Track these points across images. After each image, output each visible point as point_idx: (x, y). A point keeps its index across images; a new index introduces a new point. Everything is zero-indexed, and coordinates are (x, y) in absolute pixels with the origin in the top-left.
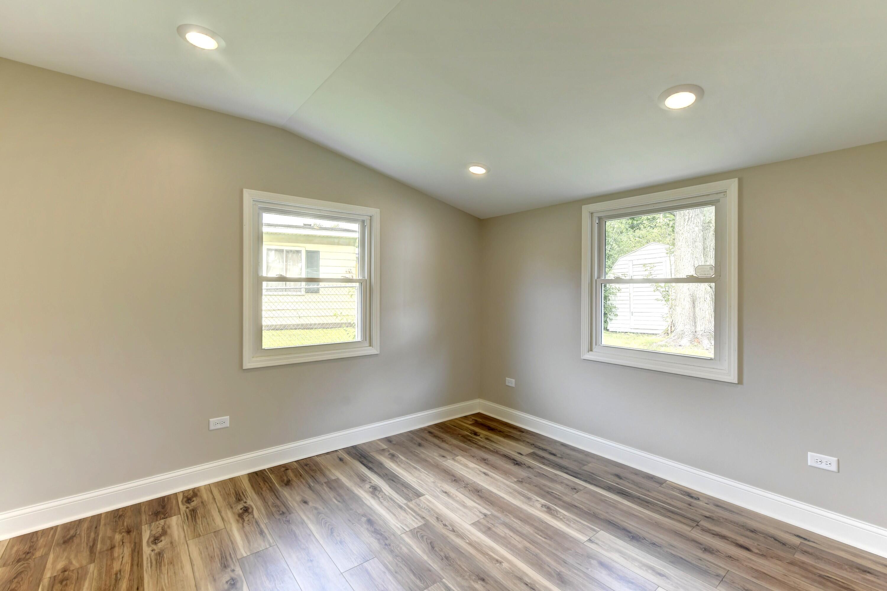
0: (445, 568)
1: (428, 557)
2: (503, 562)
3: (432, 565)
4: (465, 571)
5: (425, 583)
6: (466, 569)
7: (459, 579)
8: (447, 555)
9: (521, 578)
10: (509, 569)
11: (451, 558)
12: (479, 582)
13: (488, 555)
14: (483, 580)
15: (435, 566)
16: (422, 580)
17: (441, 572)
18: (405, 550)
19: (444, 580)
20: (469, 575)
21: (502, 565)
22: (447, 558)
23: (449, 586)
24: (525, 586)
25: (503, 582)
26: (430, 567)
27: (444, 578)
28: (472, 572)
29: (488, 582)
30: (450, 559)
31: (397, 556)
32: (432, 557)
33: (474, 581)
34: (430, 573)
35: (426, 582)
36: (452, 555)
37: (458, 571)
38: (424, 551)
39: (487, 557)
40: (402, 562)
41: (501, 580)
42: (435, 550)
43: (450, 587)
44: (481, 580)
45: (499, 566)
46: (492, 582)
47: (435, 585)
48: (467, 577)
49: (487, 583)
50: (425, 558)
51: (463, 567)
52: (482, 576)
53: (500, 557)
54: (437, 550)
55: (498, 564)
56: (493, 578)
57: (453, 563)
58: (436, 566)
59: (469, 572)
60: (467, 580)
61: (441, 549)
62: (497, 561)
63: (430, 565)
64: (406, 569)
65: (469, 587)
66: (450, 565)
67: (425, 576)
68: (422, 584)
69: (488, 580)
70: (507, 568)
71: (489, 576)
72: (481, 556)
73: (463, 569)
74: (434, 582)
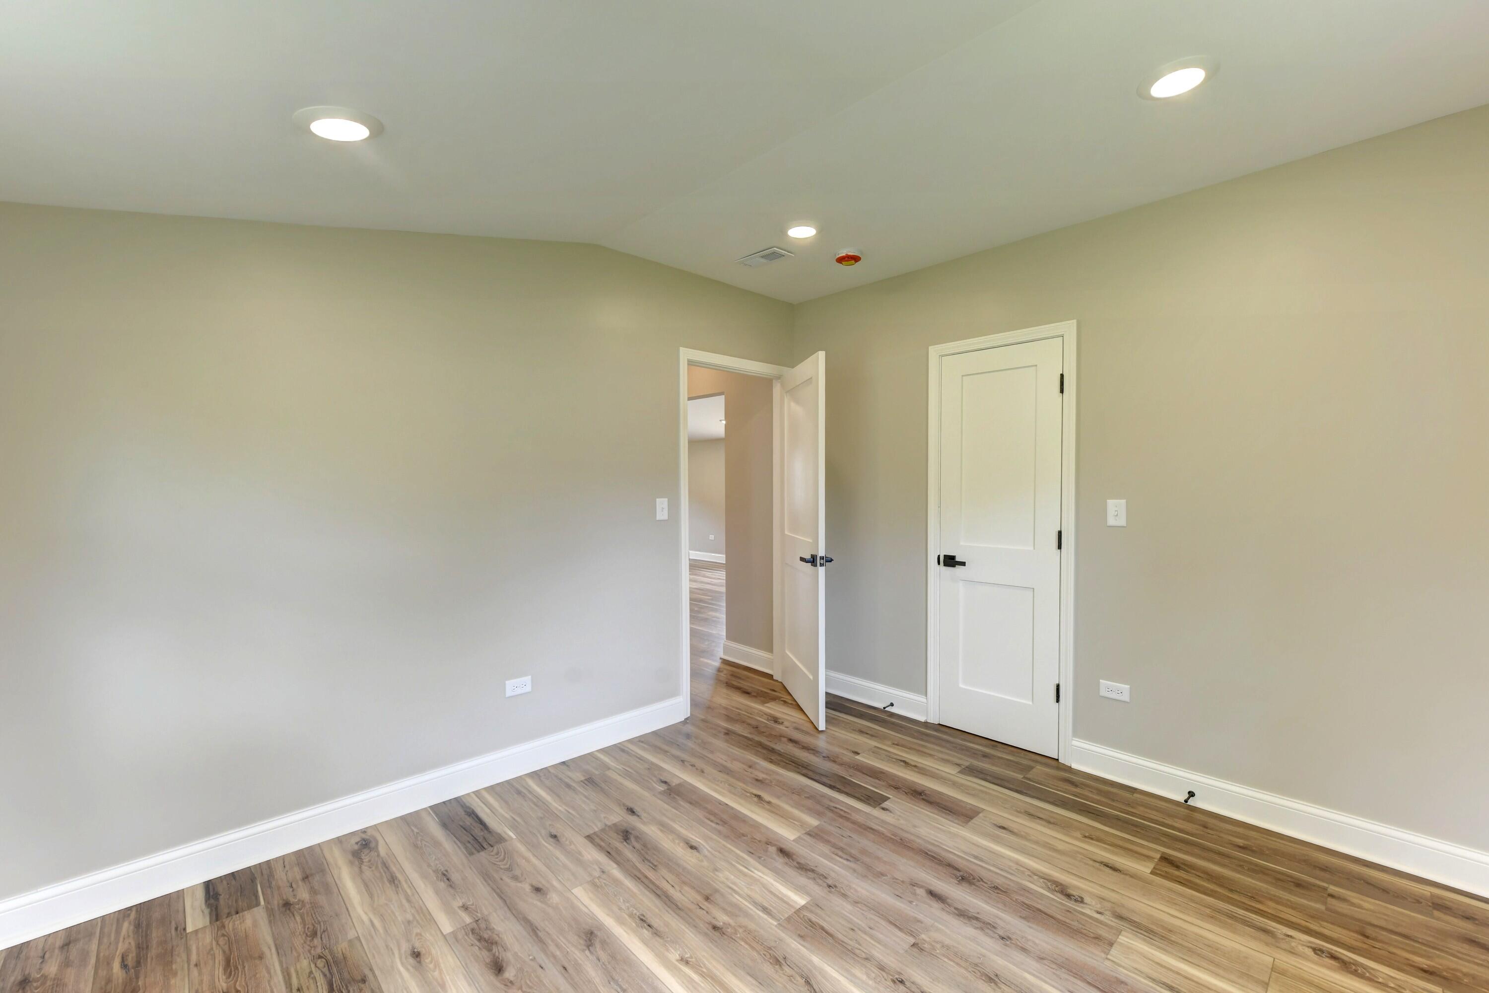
0: (776, 942)
1: (811, 962)
2: (677, 961)
3: (800, 947)
4: (742, 939)
5: (802, 916)
6: (743, 943)
7: (752, 926)
8: (777, 967)
9: (655, 935)
10: (671, 948)
11: (770, 963)
12: (721, 924)
13: (702, 975)
14: (715, 928)
15: (795, 947)
16: (807, 920)
17: (783, 935)
18: (859, 972)
19: (775, 923)
20: (737, 935)
21: (679, 955)
22: (777, 962)
23: (766, 915)
24: (653, 923)
25: (685, 926)
26: (802, 942)
27: (776, 926)
28: (732, 939)
29: (707, 925)
30: (771, 961)
31: (867, 959)
32: (806, 963)
33: (729, 925)
34: (799, 932)
35: (801, 919)
36: (768, 969)
37: (754, 939)
38: (822, 972)
39: (705, 970)
40: (852, 949)
41: (686, 930)
42: (802, 976)
43: (765, 913)
44: (719, 927)
45: (686, 953)
46: (701, 925)
47: (786, 916)
48: (741, 930)
49: (710, 923)
50: (816, 960)
51: (746, 946)
52: (717, 934)
53: (680, 970)
54: (799, 978)
55: (687, 956)
56: (699, 932)
57: (765, 953)
58: (793, 946)
59: (736, 939)
60: (740, 927)
61: (791, 980)
62: (687, 963)
63: (804, 947)
64: (840, 936)
65: (736, 916)
66: (770, 948)
67: (806, 927)
68: (806, 916)
69: (708, 929)
70: (673, 951)
71: (706, 934)
72: (715, 971)
73: (746, 943)
74: (789, 919)
